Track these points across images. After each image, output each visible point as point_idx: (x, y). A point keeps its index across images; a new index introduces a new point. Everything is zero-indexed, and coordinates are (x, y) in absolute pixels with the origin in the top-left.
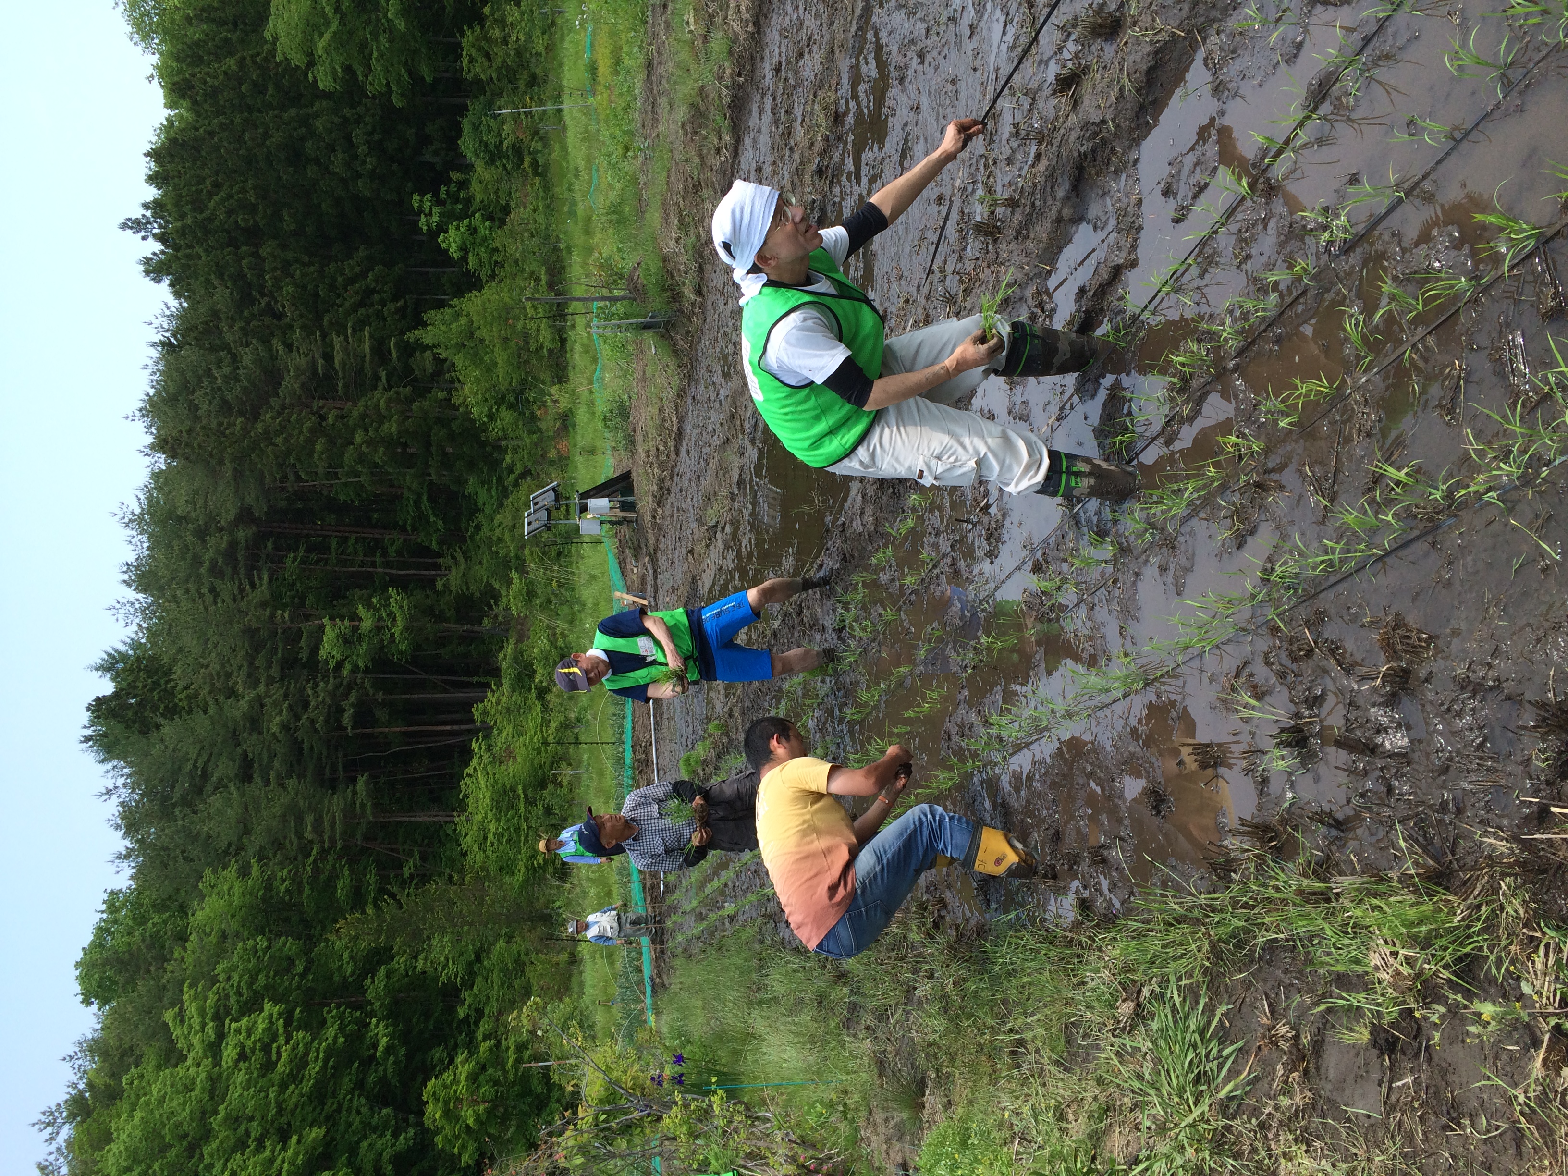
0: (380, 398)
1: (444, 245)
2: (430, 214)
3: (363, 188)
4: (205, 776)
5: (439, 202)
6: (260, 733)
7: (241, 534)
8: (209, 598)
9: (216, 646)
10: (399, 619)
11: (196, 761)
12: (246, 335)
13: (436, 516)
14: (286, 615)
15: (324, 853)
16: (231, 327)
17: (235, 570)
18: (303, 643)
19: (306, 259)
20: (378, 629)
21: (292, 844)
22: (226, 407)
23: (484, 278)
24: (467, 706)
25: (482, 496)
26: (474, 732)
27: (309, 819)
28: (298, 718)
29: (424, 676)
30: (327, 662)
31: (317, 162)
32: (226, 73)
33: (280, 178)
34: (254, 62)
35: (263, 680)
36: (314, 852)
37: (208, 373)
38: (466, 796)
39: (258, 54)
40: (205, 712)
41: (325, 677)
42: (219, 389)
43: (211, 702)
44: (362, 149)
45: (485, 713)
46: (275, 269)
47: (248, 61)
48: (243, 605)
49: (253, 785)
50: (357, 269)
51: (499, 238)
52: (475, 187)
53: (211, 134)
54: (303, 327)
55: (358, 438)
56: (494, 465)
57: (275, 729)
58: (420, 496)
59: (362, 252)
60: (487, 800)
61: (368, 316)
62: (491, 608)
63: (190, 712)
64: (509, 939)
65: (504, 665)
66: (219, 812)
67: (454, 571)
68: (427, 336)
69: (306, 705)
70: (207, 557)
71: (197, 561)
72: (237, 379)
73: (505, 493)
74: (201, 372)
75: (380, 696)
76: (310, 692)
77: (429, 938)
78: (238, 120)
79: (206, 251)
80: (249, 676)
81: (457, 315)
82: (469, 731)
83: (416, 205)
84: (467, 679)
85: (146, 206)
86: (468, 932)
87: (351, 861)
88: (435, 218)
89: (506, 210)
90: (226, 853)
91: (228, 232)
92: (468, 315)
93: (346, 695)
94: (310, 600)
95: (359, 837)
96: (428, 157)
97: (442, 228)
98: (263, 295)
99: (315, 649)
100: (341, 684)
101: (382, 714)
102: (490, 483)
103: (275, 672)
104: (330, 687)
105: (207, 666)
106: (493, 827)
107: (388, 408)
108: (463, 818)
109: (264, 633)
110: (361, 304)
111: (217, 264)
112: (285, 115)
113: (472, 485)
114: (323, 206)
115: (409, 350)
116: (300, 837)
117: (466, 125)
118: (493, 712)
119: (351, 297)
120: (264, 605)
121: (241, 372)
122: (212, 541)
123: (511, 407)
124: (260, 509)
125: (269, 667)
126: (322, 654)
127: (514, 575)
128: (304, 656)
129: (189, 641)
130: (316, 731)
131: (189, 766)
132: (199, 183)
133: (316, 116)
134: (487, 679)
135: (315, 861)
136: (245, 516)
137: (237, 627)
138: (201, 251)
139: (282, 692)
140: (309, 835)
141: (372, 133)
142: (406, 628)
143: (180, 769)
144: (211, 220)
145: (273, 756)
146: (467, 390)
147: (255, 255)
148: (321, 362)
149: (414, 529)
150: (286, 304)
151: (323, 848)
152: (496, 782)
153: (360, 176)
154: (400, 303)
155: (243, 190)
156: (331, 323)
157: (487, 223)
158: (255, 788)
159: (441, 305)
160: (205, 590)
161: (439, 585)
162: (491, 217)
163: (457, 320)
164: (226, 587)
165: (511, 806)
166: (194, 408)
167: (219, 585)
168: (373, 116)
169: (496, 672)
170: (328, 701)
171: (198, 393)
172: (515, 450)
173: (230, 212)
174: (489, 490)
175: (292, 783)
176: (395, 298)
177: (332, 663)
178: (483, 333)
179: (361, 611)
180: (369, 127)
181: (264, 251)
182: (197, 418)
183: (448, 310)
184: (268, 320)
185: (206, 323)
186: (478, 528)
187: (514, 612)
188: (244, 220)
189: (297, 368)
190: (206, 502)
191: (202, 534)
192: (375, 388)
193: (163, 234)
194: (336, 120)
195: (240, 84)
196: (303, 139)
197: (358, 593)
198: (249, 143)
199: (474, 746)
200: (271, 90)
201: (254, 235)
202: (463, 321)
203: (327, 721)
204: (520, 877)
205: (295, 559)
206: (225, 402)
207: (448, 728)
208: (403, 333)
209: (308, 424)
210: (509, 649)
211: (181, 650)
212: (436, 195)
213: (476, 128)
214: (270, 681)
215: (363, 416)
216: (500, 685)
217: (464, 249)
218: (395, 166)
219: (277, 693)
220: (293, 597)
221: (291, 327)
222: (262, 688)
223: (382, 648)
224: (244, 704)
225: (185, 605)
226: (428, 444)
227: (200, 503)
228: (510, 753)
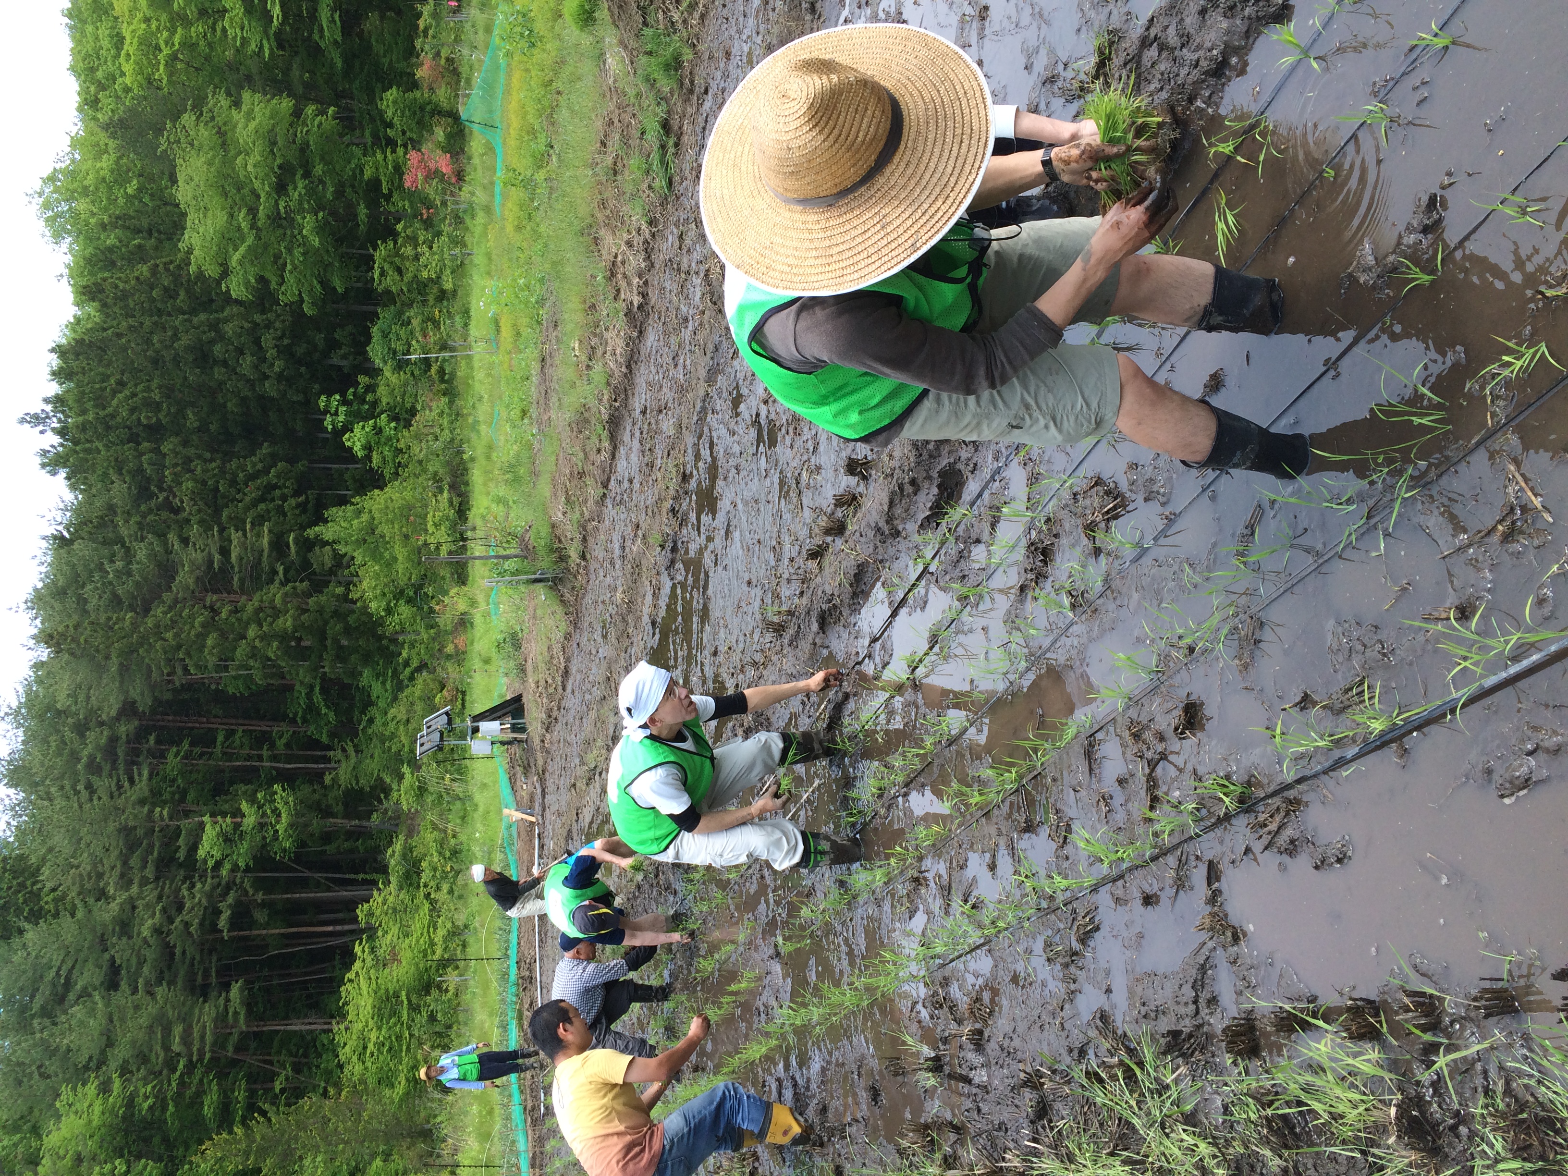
0: (276, 593)
1: (348, 444)
2: (336, 414)
3: (270, 388)
4: (68, 984)
5: (344, 402)
6: (130, 937)
7: (124, 729)
8: (85, 794)
9: (88, 845)
10: (284, 815)
11: (60, 969)
12: (141, 529)
13: (328, 707)
14: (165, 812)
15: (191, 1067)
16: (127, 521)
17: (114, 767)
18: (181, 842)
19: (208, 455)
20: (261, 826)
21: (158, 1056)
22: (116, 602)
23: (387, 476)
24: (351, 905)
25: (377, 689)
26: (357, 934)
27: (178, 1030)
28: (172, 922)
29: (307, 874)
30: (205, 861)
31: (225, 363)
32: (137, 279)
33: (185, 378)
34: (167, 270)
35: (136, 881)
36: (181, 1066)
37: (101, 567)
38: (346, 1003)
39: (171, 262)
40: (73, 915)
41: (203, 876)
42: (111, 583)
43: (80, 905)
44: (271, 353)
45: (370, 914)
46: (176, 465)
47: (161, 268)
48: (120, 802)
49: (119, 993)
50: (260, 466)
51: (405, 438)
52: (382, 390)
53: (119, 335)
54: (201, 522)
55: (251, 633)
56: (390, 656)
57: (146, 933)
58: (312, 687)
59: (266, 449)
60: (369, 1007)
61: (268, 511)
62: (380, 802)
63: (56, 915)
64: (387, 1157)
65: (393, 862)
66: (81, 1023)
67: (344, 764)
68: (327, 532)
69: (180, 907)
70: (85, 752)
71: (75, 757)
72: (129, 574)
73: (400, 687)
74: (92, 566)
75: (260, 897)
76: (186, 893)
77: (301, 1158)
78: (147, 323)
79: (106, 446)
80: (122, 876)
81: (359, 513)
82: (352, 932)
83: (322, 405)
84: (352, 876)
85: (47, 401)
86: (343, 1151)
87: (221, 1076)
88: (341, 418)
89: (413, 412)
90: (86, 1068)
91: (130, 428)
92: (370, 511)
93: (225, 895)
94: (191, 796)
95: (231, 1049)
96: (336, 360)
97: (347, 428)
98: (161, 489)
99: (194, 848)
100: (219, 884)
101: (260, 916)
102: (384, 675)
103: (150, 872)
104: (207, 887)
105: (78, 867)
106: (373, 1036)
107: (285, 603)
108: (342, 1027)
109: (140, 832)
110: (262, 499)
111: (116, 460)
112: (195, 320)
113: (366, 677)
114: (229, 405)
115: (308, 545)
116: (167, 1048)
117: (375, 330)
118: (378, 912)
119: (252, 492)
120: (142, 802)
121: (134, 567)
122: (91, 736)
123: (409, 601)
124: (144, 703)
125: (144, 866)
126: (201, 853)
127: (406, 769)
128: (181, 855)
129: (60, 840)
130: (190, 934)
131: (52, 973)
132: (103, 381)
133: (226, 321)
134: (375, 876)
135: (182, 1075)
136: (128, 709)
137: (112, 827)
138: (100, 446)
139: (156, 893)
140: (176, 1047)
141: (281, 338)
142: (291, 825)
143: (41, 977)
144: (113, 416)
145: (141, 963)
146: (365, 584)
147: (157, 451)
148: (217, 557)
149: (305, 721)
150: (185, 499)
151: (190, 1061)
152: (378, 987)
153: (266, 377)
154: (302, 499)
155: (148, 389)
156: (230, 518)
157: (393, 424)
158: (122, 997)
159: (343, 501)
160: (80, 787)
161: (328, 779)
162: (395, 418)
163: (358, 517)
164: (103, 784)
165: (394, 1013)
166: (82, 601)
167: (96, 781)
168: (283, 321)
169: (384, 870)
170: (204, 902)
171: (89, 587)
172: (412, 646)
173: (133, 410)
174: (384, 683)
175: (161, 991)
176: (296, 494)
177: (211, 863)
178: (384, 529)
179: (244, 806)
180: (279, 333)
181: (166, 448)
182: (86, 612)
183: (350, 508)
184: (165, 514)
185: (102, 518)
186: (371, 721)
187: (405, 808)
188: (148, 418)
189: (192, 563)
190: (88, 698)
191: (81, 729)
192: (272, 581)
193: (63, 428)
194: (246, 325)
195: (152, 289)
196: (212, 342)
197: (242, 788)
198: (157, 345)
199: (357, 949)
200: (182, 293)
201: (156, 432)
202: (365, 517)
203: (201, 924)
204: (401, 1089)
205: (177, 755)
206: (115, 596)
207: (330, 928)
208: (303, 528)
209: (200, 619)
210: (398, 846)
211: (50, 850)
212: (343, 394)
213: (385, 335)
214: (144, 882)
215: (260, 609)
216: (387, 883)
217: (368, 448)
218: (303, 369)
219: (150, 893)
220: (173, 793)
221: (188, 521)
222: (135, 889)
223: (264, 846)
224: (114, 906)
225: (59, 803)
226: (323, 637)
227: (81, 697)
228: (394, 957)
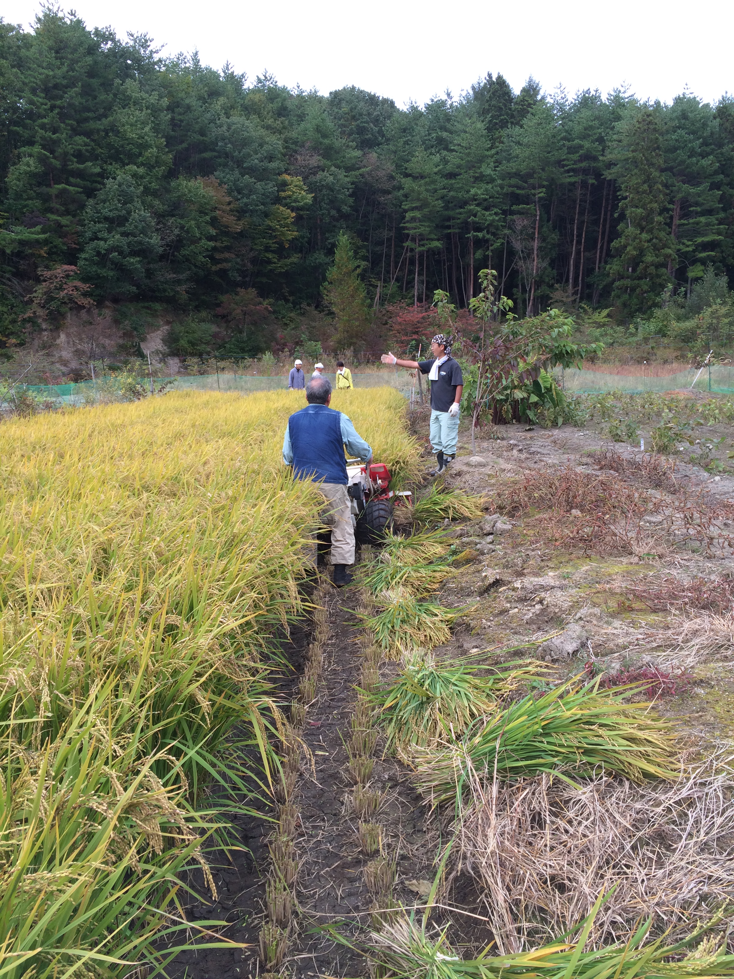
6: (472, 183)
11: (458, 145)
27: (418, 214)
28: (478, 205)
29: (504, 279)
35: (504, 182)
40: (488, 148)
41: (503, 220)
42: (685, 145)
43: (494, 151)
48: (551, 168)
54: (722, 195)
57: (473, 191)
63: (491, 139)
69: (487, 209)
70: (586, 143)
71: (584, 137)
72: (691, 156)
75: (490, 253)
76: (494, 211)
80: (508, 174)
93: (490, 233)
99: (520, 213)
100: (497, 229)
101: (479, 254)
103: (508, 189)
104: (496, 223)
107: (664, 255)
120: (550, 180)
121: (696, 159)
125: (510, 186)
128: (515, 207)
130: (471, 216)
137: (535, 165)
139: (495, 194)
145: (457, 190)
148: (699, 208)
161: (556, 286)
170: (487, 223)
175: (440, 203)
203: (475, 222)
206: (675, 150)
214: (502, 187)
219: (495, 191)
222: (499, 182)
